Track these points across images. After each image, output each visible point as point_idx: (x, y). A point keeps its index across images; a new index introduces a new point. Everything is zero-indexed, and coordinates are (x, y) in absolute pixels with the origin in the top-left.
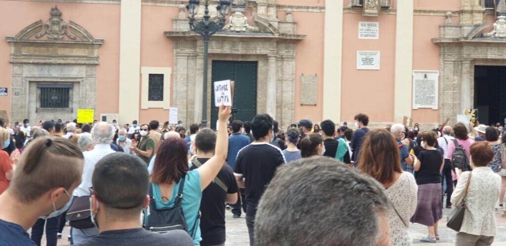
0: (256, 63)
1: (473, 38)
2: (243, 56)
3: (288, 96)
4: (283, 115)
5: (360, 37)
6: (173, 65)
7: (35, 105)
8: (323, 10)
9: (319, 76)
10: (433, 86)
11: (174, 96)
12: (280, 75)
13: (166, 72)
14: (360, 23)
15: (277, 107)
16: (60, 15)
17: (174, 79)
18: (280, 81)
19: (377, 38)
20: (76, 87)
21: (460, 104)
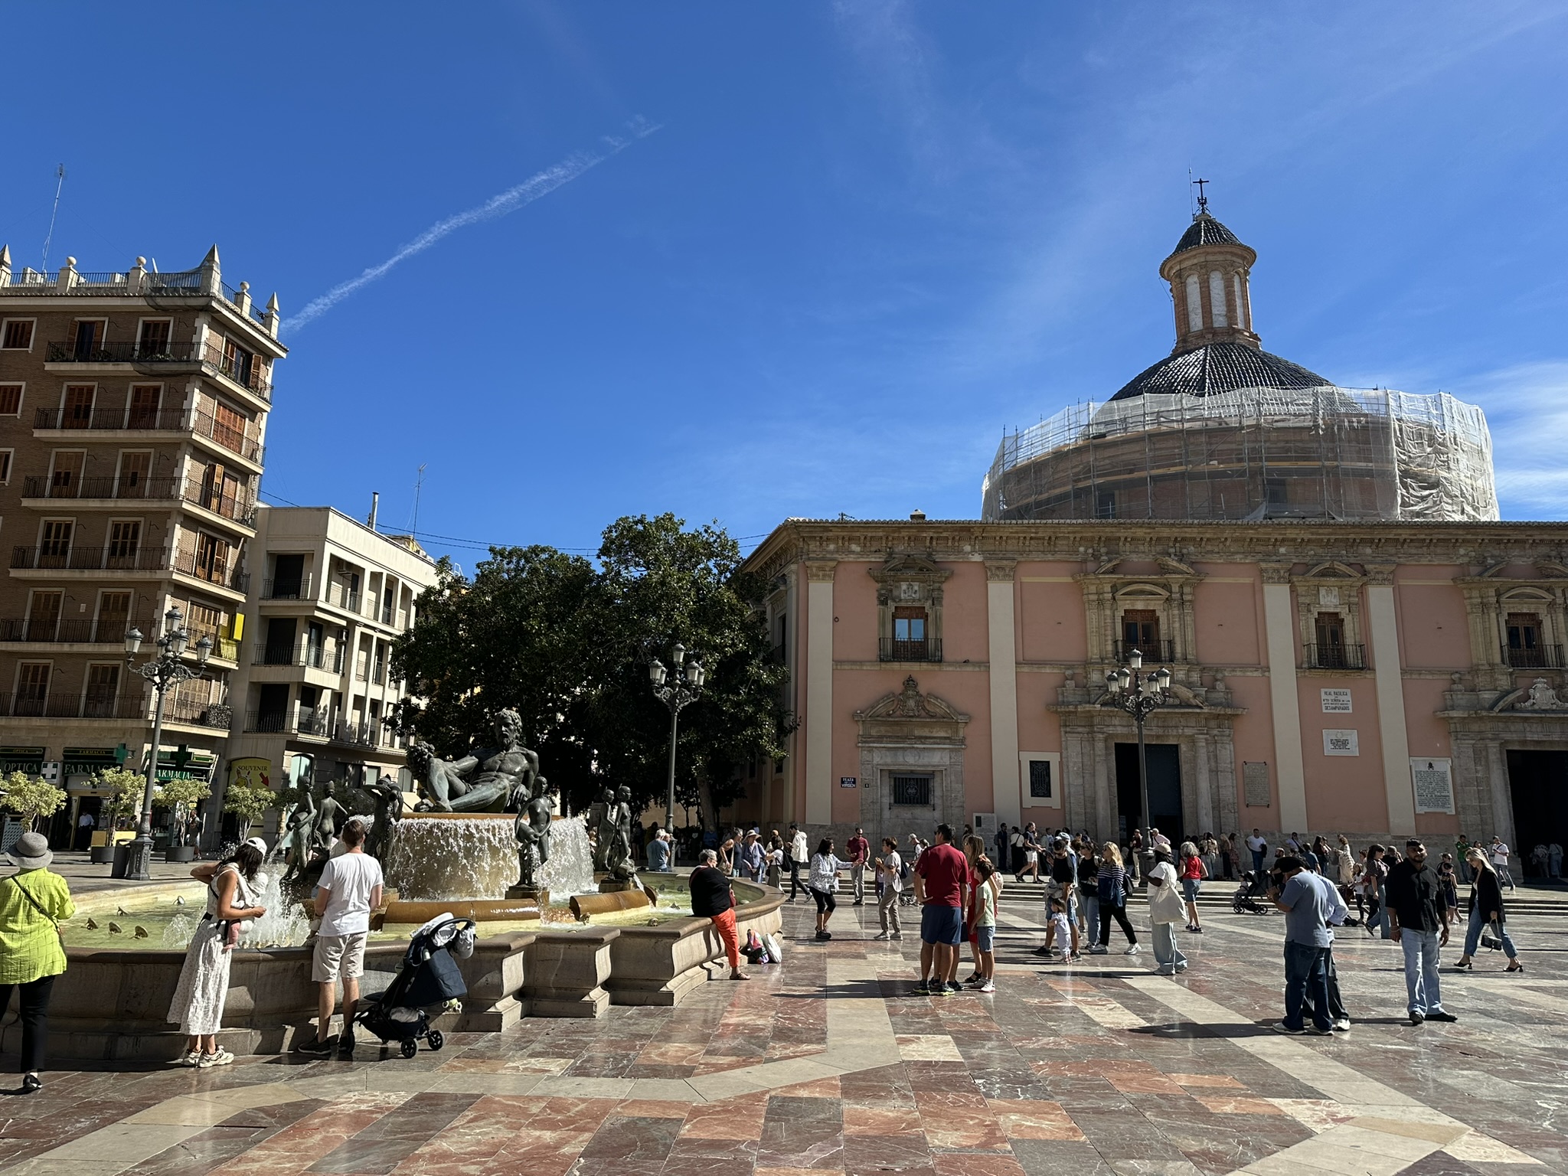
0: (1176, 746)
1: (1500, 711)
2: (1158, 737)
3: (1228, 793)
4: (1223, 820)
5: (1324, 711)
6: (1061, 750)
7: (887, 800)
8: (1267, 674)
9: (1270, 765)
10: (1444, 780)
11: (1066, 791)
12: (1213, 764)
13: (1053, 759)
14: (1323, 690)
15: (1213, 808)
16: (916, 686)
17: (1065, 768)
18: (1214, 772)
19: (1351, 711)
20: (937, 779)
21: (1491, 807)
